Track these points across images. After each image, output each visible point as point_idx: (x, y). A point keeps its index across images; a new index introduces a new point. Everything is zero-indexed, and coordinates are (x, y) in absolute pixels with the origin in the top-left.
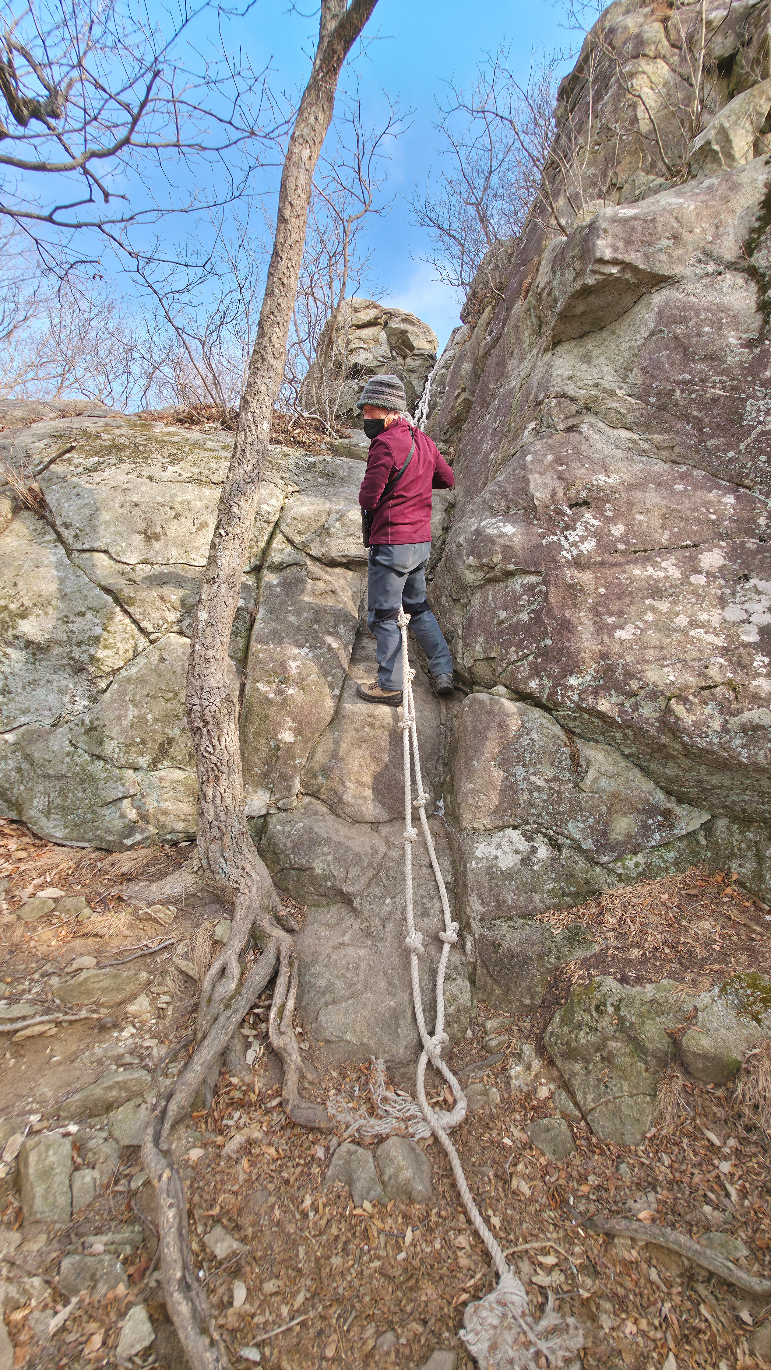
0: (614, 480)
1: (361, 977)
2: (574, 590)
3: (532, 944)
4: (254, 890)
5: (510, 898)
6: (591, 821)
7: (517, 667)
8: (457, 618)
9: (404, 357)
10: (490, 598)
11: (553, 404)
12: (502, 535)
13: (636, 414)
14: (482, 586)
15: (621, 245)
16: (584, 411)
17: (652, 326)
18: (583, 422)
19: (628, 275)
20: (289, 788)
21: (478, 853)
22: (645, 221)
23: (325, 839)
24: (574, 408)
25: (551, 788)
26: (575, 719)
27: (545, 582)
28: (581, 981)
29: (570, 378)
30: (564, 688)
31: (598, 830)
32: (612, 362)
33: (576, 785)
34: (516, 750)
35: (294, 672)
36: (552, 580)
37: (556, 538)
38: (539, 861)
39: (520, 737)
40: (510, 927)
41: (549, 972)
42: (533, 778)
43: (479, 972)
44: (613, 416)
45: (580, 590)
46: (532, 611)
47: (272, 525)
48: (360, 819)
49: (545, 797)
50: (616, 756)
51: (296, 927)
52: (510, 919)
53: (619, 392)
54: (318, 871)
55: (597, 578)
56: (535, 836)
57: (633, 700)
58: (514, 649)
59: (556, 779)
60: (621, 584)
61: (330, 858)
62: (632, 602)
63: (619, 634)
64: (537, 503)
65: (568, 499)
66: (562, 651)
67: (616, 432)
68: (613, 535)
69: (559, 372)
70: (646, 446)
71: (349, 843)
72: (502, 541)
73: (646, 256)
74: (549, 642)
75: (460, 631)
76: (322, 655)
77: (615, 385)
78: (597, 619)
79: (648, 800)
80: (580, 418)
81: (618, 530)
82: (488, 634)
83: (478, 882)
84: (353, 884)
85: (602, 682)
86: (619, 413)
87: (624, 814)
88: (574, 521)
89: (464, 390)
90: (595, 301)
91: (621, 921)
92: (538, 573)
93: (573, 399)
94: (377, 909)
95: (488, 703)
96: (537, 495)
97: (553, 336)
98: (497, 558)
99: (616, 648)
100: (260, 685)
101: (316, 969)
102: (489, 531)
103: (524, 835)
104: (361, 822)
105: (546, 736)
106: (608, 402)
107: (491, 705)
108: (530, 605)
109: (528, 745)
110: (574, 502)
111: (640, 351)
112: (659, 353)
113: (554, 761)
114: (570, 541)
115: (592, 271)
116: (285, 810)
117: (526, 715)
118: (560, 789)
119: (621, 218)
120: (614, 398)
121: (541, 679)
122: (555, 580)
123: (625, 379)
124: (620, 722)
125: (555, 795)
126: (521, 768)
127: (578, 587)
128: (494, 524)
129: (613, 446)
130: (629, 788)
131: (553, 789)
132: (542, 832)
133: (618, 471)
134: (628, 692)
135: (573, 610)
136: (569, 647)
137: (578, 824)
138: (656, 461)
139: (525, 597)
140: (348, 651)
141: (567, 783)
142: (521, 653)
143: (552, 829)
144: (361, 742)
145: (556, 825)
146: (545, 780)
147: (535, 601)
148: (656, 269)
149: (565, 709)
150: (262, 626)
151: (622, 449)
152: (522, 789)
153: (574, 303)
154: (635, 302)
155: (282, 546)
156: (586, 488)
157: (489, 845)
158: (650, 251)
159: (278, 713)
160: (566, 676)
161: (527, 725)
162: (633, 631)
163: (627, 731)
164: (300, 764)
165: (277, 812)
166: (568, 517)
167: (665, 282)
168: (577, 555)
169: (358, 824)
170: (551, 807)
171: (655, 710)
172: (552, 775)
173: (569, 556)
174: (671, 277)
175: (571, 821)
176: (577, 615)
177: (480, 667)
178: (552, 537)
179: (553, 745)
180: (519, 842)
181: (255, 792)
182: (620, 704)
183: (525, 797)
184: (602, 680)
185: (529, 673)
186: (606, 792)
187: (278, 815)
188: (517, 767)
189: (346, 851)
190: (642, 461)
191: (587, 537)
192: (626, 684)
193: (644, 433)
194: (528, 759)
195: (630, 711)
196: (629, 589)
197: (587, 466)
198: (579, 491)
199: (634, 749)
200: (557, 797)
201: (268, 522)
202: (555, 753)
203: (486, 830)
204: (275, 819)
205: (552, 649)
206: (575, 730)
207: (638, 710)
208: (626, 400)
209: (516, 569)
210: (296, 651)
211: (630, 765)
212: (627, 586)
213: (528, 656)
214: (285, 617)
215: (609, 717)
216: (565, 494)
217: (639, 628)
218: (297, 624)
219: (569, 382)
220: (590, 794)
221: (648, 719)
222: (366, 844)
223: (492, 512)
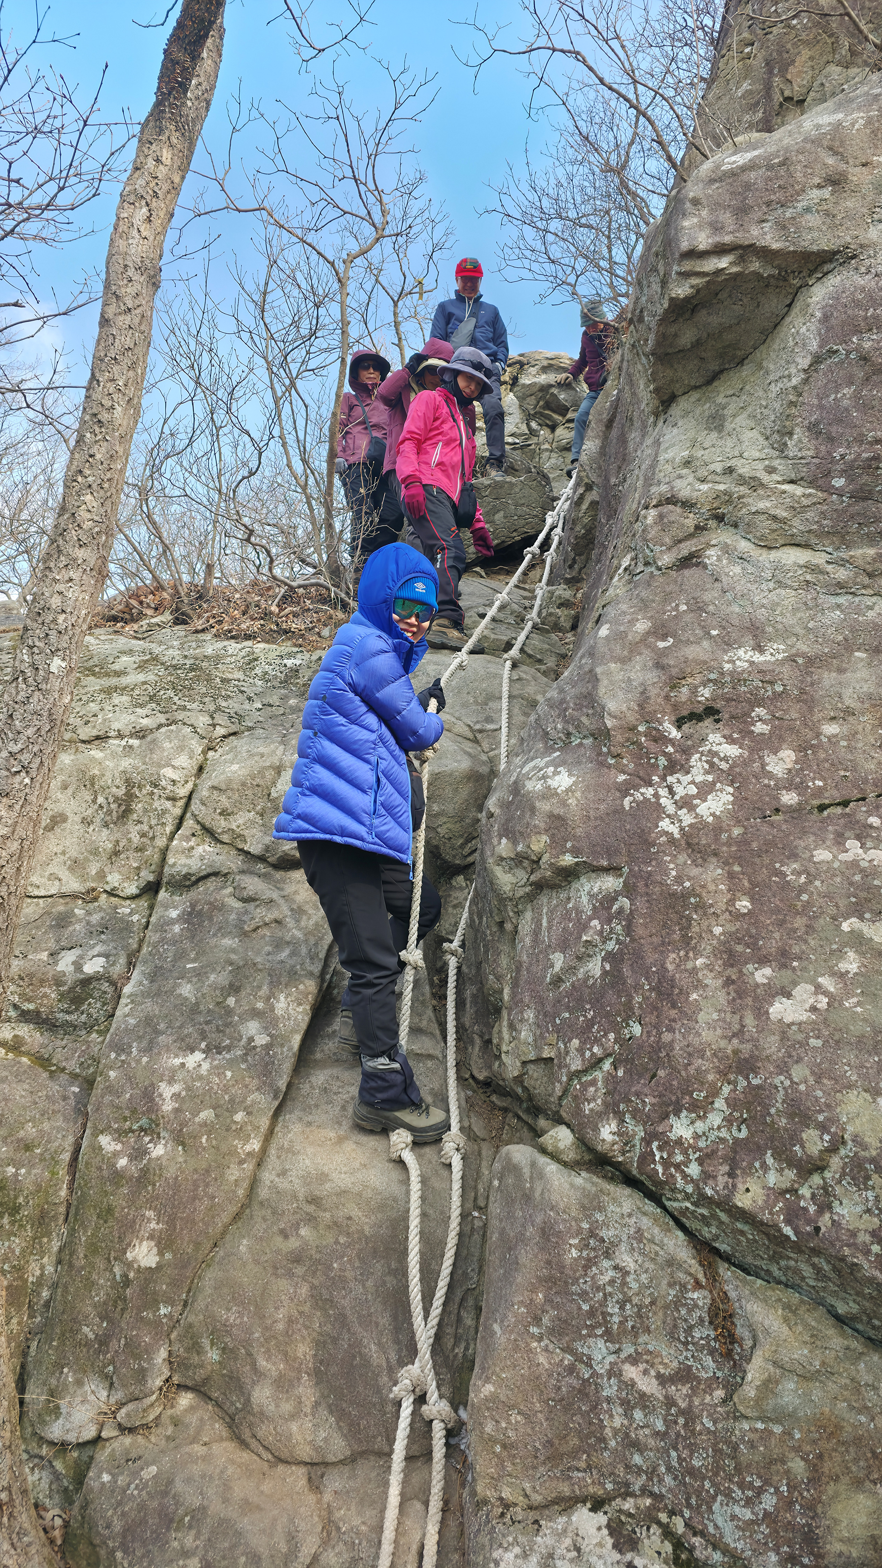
0: (772, 654)
2: (685, 906)
6: (768, 1502)
7: (584, 1088)
8: (503, 964)
9: (553, 428)
11: (650, 520)
12: (549, 794)
13: (809, 515)
15: (727, 218)
16: (712, 523)
17: (814, 346)
18: (709, 546)
19: (755, 265)
20: (141, 1375)
22: (770, 167)
23: (194, 1512)
24: (690, 521)
25: (670, 1402)
26: (706, 1221)
27: (629, 890)
29: (687, 463)
30: (665, 1144)
31: (790, 1526)
32: (759, 422)
33: (729, 1397)
34: (584, 1295)
35: (168, 1106)
36: (642, 885)
37: (649, 792)
39: (590, 1263)
42: (631, 1372)
44: (764, 526)
45: (696, 907)
46: (609, 957)
47: (181, 803)
48: (285, 1454)
49: (660, 1426)
50: (815, 1319)
53: (767, 478)
55: (731, 876)
56: (641, 1533)
57: (816, 1180)
58: (576, 1042)
59: (684, 1375)
60: (786, 886)
62: (810, 929)
63: (779, 1009)
64: (609, 723)
65: (675, 707)
66: (658, 1054)
67: (774, 555)
68: (770, 775)
69: (669, 455)
70: (842, 574)
71: (245, 1523)
72: (544, 807)
73: (782, 226)
74: (637, 1030)
75: (506, 993)
76: (231, 1063)
77: (760, 466)
78: (732, 973)
80: (704, 537)
81: (782, 762)
82: (540, 1004)
85: (744, 1134)
86: (775, 518)
87: (858, 1484)
88: (687, 752)
90: (711, 319)
92: (614, 870)
93: (688, 505)
95: (527, 1173)
96: (612, 705)
98: (539, 843)
99: (771, 1045)
100: (105, 1141)
102: (532, 786)
103: (614, 1528)
104: (287, 1462)
105: (652, 1260)
106: (750, 500)
107: (531, 1178)
108: (604, 942)
109: (612, 1282)
110: (685, 713)
111: (800, 395)
112: (837, 392)
113: (675, 1326)
114: (677, 797)
115: (679, 274)
116: (131, 1430)
117: (601, 1209)
118: (690, 1406)
119: (725, 173)
120: (761, 492)
121: (622, 1121)
122: (647, 885)
123: (782, 451)
124: (794, 1238)
125: (681, 1421)
126: (601, 1343)
127: (692, 900)
128: (541, 769)
129: (771, 585)
130: (864, 1409)
131: (673, 1403)
132: (659, 1523)
133: (785, 634)
134: (801, 1159)
135: (682, 953)
136: (671, 1045)
137: (737, 1510)
138: (869, 601)
139: (595, 923)
140: (290, 1049)
141: (709, 1390)
142: (588, 1054)
143: (683, 1516)
144: (293, 1262)
145: (689, 1506)
146: (659, 1376)
147: (611, 932)
148: (806, 244)
149: (679, 1196)
150: (127, 1010)
151: (791, 587)
152: (608, 1400)
153: (672, 330)
154: (789, 306)
155: (192, 843)
156: (710, 680)
157: (525, 1555)
158: (788, 215)
159: (132, 1201)
160: (666, 1116)
161: (604, 1233)
162: (811, 1001)
163: (816, 1260)
164: (169, 1316)
165: (115, 1433)
166: (673, 745)
167: (831, 261)
168: (691, 826)
169: (281, 1468)
170: (674, 1454)
171: (868, 1211)
172: (675, 1364)
173: (674, 830)
174: (839, 252)
175: (719, 1498)
176: (690, 965)
177: (535, 1075)
178: (642, 790)
179: (671, 1285)
180: (598, 1550)
181: (79, 1383)
182: (787, 1191)
183: (618, 1422)
184: (743, 1127)
185: (604, 1103)
186: (798, 1419)
187: (116, 1444)
188: (591, 1341)
189: (233, 1547)
190: (839, 606)
191: (714, 783)
192: (795, 1138)
193: (837, 549)
194: (616, 1319)
195: (812, 1209)
196: (805, 897)
197: (714, 633)
198: (696, 687)
199: (851, 1304)
200: (686, 1425)
201: (173, 799)
202: (678, 1303)
203: (531, 1508)
204: (108, 1451)
205: (640, 1047)
206: (717, 1245)
207: (830, 1207)
208: (784, 492)
209: (577, 864)
210: (177, 1061)
211: (854, 1344)
212: (802, 890)
213: (600, 1060)
214: (176, 986)
215: (766, 1225)
216: (667, 698)
217: (826, 993)
218: (193, 1000)
219: (685, 471)
220: (760, 1425)
221: (853, 1234)
222: (279, 1528)
223: (546, 743)
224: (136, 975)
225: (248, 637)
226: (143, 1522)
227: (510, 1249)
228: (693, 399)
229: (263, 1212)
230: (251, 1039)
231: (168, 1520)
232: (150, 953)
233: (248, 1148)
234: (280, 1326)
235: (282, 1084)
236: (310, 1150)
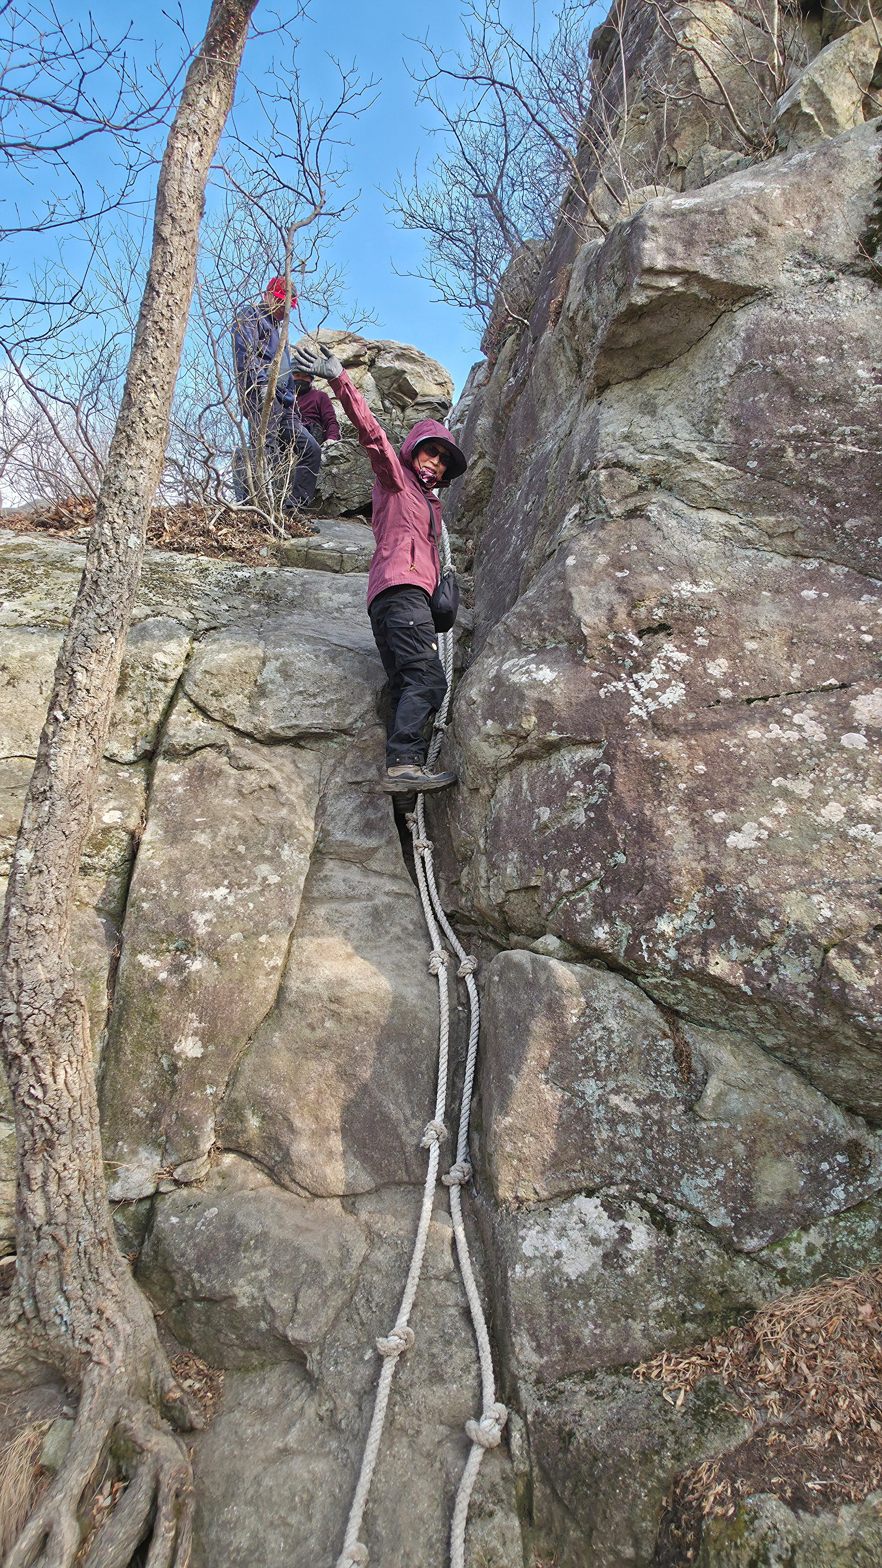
0: (705, 588)
1: (316, 1523)
2: (656, 769)
3: (630, 1430)
4: (119, 1354)
5: (587, 1332)
6: (720, 1174)
7: (574, 903)
8: (476, 820)
9: (403, 408)
10: (525, 786)
11: (602, 478)
12: (535, 684)
13: (730, 486)
14: (510, 767)
15: (679, 247)
16: (651, 486)
17: (739, 358)
18: (650, 503)
19: (695, 289)
20: (194, 1142)
21: (527, 1249)
22: (712, 214)
23: (257, 1237)
24: (635, 482)
25: (646, 1116)
26: (675, 990)
27: (608, 758)
28: (719, 1510)
29: (626, 438)
30: (651, 937)
31: (734, 1189)
32: (686, 412)
33: (690, 1109)
34: (580, 1049)
35: (202, 931)
36: (619, 753)
37: (620, 685)
38: (635, 1257)
39: (585, 1026)
40: (590, 1393)
41: (664, 1486)
42: (615, 1100)
43: (537, 1493)
44: (696, 491)
45: (665, 770)
46: (591, 807)
47: (172, 684)
48: (321, 1191)
49: (638, 1133)
50: (751, 1051)
51: (199, 1422)
52: (590, 1375)
53: (699, 455)
54: (243, 1302)
55: (690, 747)
56: (625, 1207)
57: (767, 953)
58: (565, 871)
59: (654, 1098)
60: (730, 755)
61: (264, 1274)
62: (750, 785)
63: (733, 840)
64: (586, 631)
65: (636, 622)
66: (643, 874)
67: (701, 514)
68: (711, 676)
69: (610, 429)
70: (751, 534)
71: (300, 1241)
72: (533, 694)
73: (718, 262)
74: (621, 858)
75: (481, 842)
76: (252, 897)
77: (693, 445)
78: (696, 816)
79: (815, 1128)
80: (646, 496)
81: (718, 667)
82: (525, 847)
83: (529, 1307)
84: (306, 1324)
85: (712, 925)
86: (704, 486)
87: (778, 1157)
88: (648, 656)
89: (482, 456)
90: (653, 326)
91: (790, 1367)
92: (594, 743)
93: (632, 469)
94: (348, 1374)
95: (529, 967)
96: (586, 618)
97: (597, 378)
98: (530, 722)
99: (730, 865)
100: (143, 959)
101: (233, 1511)
102: (515, 678)
103: (606, 1206)
104: (323, 1197)
105: (630, 1021)
106: (685, 471)
107: (534, 971)
108: (587, 798)
109: (601, 1039)
110: (644, 627)
111: (725, 394)
112: (755, 396)
113: (648, 1066)
114: (643, 690)
115: (640, 285)
116: (187, 1184)
117: (594, 987)
118: (662, 1117)
119: (676, 211)
120: (694, 465)
121: (612, 923)
122: (624, 754)
123: (707, 436)
124: (750, 993)
125: (655, 1128)
126: (592, 1082)
127: (661, 765)
128: (522, 667)
129: (700, 537)
130: (781, 1108)
131: (650, 1117)
132: (637, 1200)
133: (711, 574)
134: (757, 940)
135: (656, 803)
136: (653, 867)
137: (699, 1181)
138: (769, 556)
139: (578, 783)
140: (298, 887)
141: (673, 1106)
142: (577, 879)
143: (655, 1192)
144: (320, 1048)
145: (661, 1184)
146: (635, 1101)
147: (594, 789)
148: (736, 278)
149: (658, 974)
150: (149, 854)
151: (714, 540)
152: (597, 1121)
153: (621, 330)
154: (712, 325)
155: (189, 718)
156: (662, 604)
157: (545, 1231)
158: (724, 254)
159: (174, 1006)
160: (653, 917)
161: (596, 1005)
162: (756, 833)
163: (763, 1008)
164: (214, 1095)
165: (173, 1188)
166: (637, 651)
167: (752, 295)
168: (655, 711)
169: (318, 1201)
170: (649, 1151)
171: (805, 970)
172: (647, 1092)
173: (643, 714)
174: (760, 289)
175: (686, 1175)
176: (662, 811)
177: (516, 902)
178: (614, 684)
179: (644, 1038)
180: (598, 1221)
181: (134, 1152)
182: (746, 962)
183: (604, 1135)
184: (712, 921)
185: (593, 913)
186: (740, 1118)
187: (175, 1195)
188: (585, 1081)
189: (295, 1257)
190: (747, 557)
191: (670, 681)
192: (752, 926)
193: (746, 515)
194: (603, 1065)
195: (764, 973)
196: (744, 763)
197: (661, 568)
198: (652, 608)
199: (780, 1037)
200: (658, 1131)
201: (165, 680)
202: (649, 1051)
203: (539, 1201)
204: (169, 1202)
205: (627, 870)
206: (678, 1008)
207: (777, 971)
208: (712, 467)
209: (561, 739)
210: (206, 895)
211: (777, 1066)
212: (741, 758)
213: (589, 883)
214: (191, 835)
215: (731, 986)
216: (629, 614)
217: (766, 828)
218: (209, 847)
219: (625, 444)
220: (714, 1124)
221: (795, 986)
222: (331, 1241)
223: (519, 647)
224: (151, 825)
225: (192, 551)
226: (215, 1248)
227: (519, 1022)
228: (625, 388)
229: (292, 1011)
230: (265, 879)
231: (236, 1245)
232: (158, 809)
233: (272, 963)
234: (312, 1097)
235: (294, 912)
236: (327, 964)
